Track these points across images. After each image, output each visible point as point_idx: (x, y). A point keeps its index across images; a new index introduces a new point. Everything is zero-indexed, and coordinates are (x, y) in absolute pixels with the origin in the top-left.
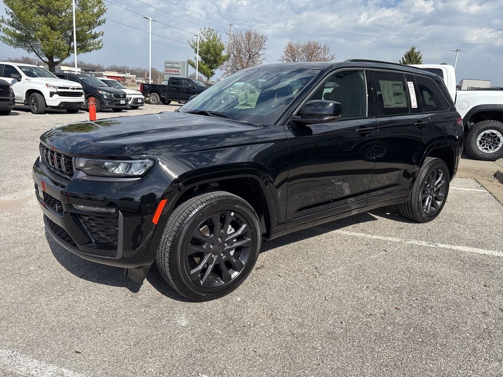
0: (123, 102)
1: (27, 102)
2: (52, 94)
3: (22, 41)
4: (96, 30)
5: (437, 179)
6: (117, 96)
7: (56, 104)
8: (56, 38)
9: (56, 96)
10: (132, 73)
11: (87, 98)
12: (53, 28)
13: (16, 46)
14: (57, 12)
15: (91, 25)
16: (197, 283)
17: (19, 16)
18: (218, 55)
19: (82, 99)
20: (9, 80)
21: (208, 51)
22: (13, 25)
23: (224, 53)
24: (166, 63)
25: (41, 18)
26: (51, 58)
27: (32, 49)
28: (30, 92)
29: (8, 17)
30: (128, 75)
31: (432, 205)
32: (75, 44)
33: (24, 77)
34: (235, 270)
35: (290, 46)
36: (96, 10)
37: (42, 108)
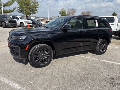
0: (41, 25)
1: (20, 25)
2: (25, 23)
3: (21, 11)
4: (37, 9)
5: (104, 44)
6: (40, 24)
7: (26, 25)
8: (28, 11)
9: (26, 24)
10: (46, 18)
11: (33, 24)
12: (27, 8)
13: (20, 12)
14: (28, 5)
15: (36, 8)
16: (37, 63)
17: (20, 6)
18: (65, 14)
19: (32, 24)
20: (16, 20)
21: (62, 14)
22: (19, 8)
23: (66, 14)
24: (53, 16)
25: (25, 6)
26: (27, 15)
27: (23, 13)
28: (21, 23)
29: (18, 6)
30: (45, 19)
31: (102, 50)
32: (32, 12)
33: (20, 19)
34: (47, 61)
35: (82, 12)
36: (37, 4)
37: (23, 26)
